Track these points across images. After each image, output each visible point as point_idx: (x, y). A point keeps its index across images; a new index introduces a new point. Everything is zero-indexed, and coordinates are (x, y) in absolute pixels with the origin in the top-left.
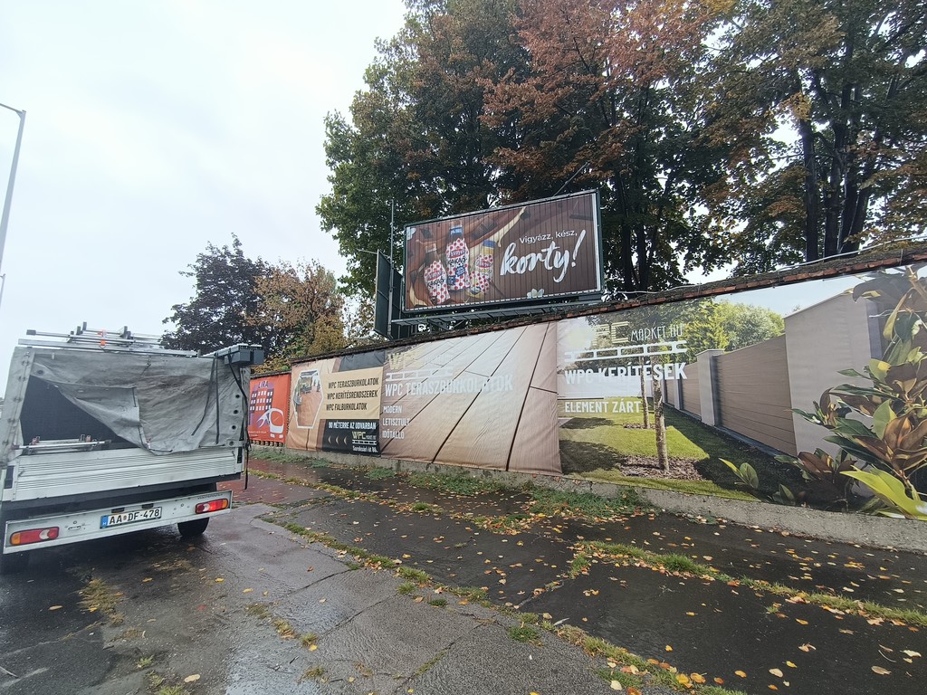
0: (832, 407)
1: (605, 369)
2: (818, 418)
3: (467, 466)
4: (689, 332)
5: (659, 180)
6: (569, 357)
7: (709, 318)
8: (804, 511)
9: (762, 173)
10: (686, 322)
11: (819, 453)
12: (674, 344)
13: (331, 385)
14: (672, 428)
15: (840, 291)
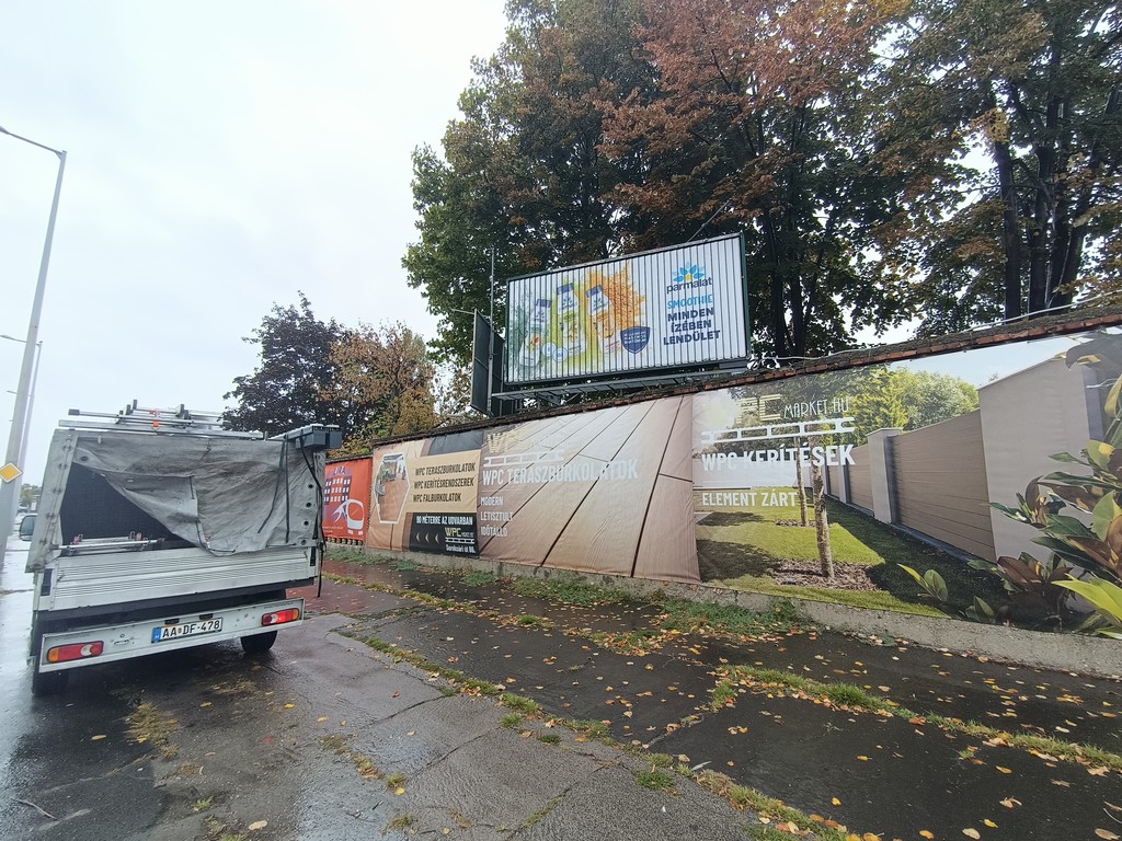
0: (1042, 500)
1: (752, 453)
2: (1023, 515)
3: (583, 570)
4: (858, 407)
5: (819, 220)
6: (707, 438)
7: (883, 389)
8: (1006, 630)
9: (949, 208)
10: (853, 394)
11: (1026, 558)
12: (838, 422)
13: (418, 472)
14: (836, 526)
15: (1050, 355)
